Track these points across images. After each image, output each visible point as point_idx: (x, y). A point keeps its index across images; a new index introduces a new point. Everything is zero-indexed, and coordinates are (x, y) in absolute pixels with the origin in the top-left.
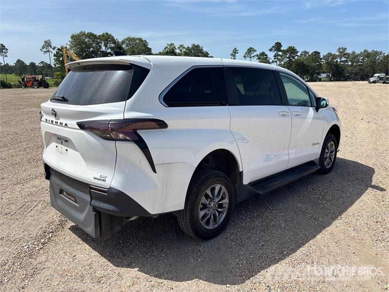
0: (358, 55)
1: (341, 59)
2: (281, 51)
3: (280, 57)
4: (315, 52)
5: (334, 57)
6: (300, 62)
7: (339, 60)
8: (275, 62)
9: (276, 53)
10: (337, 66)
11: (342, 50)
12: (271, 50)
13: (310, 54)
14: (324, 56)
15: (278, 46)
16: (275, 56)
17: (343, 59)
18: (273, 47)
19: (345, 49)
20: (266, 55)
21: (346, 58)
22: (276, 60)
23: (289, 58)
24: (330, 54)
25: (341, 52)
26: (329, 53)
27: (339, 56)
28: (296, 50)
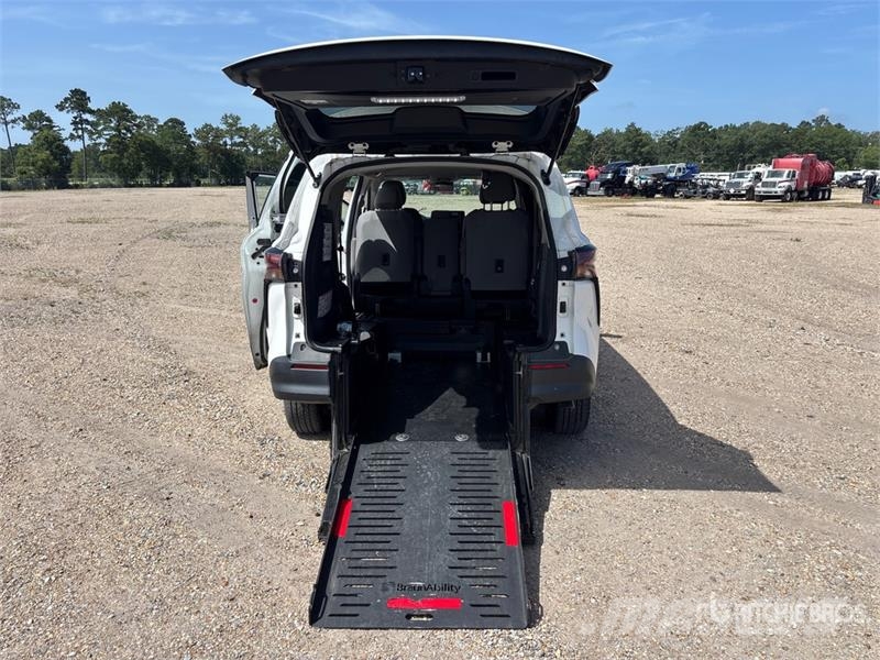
0: (264, 133)
1: (232, 139)
2: (91, 112)
3: (89, 127)
4: (171, 120)
5: (218, 134)
6: (148, 142)
7: (229, 142)
8: (79, 137)
9: (75, 114)
10: (227, 154)
11: (230, 121)
12: (61, 107)
13: (161, 123)
14: (197, 132)
15: (78, 100)
16: (74, 123)
17: (237, 139)
18: (66, 99)
19: (238, 119)
20: (49, 120)
21: (241, 137)
22: (80, 132)
23: (117, 129)
24: (208, 129)
25: (231, 125)
26: (207, 125)
27: (227, 132)
28: (130, 112)
